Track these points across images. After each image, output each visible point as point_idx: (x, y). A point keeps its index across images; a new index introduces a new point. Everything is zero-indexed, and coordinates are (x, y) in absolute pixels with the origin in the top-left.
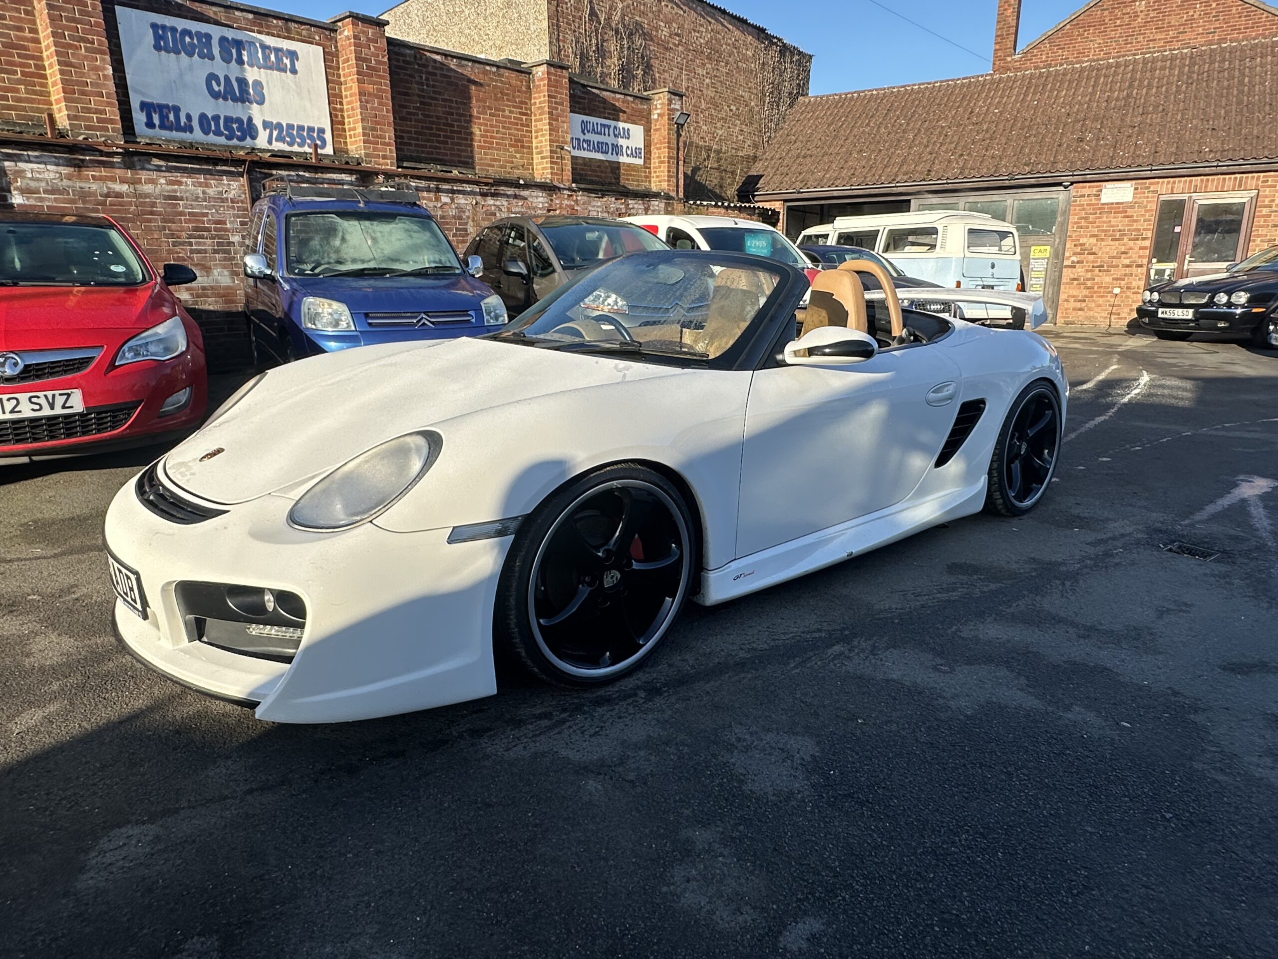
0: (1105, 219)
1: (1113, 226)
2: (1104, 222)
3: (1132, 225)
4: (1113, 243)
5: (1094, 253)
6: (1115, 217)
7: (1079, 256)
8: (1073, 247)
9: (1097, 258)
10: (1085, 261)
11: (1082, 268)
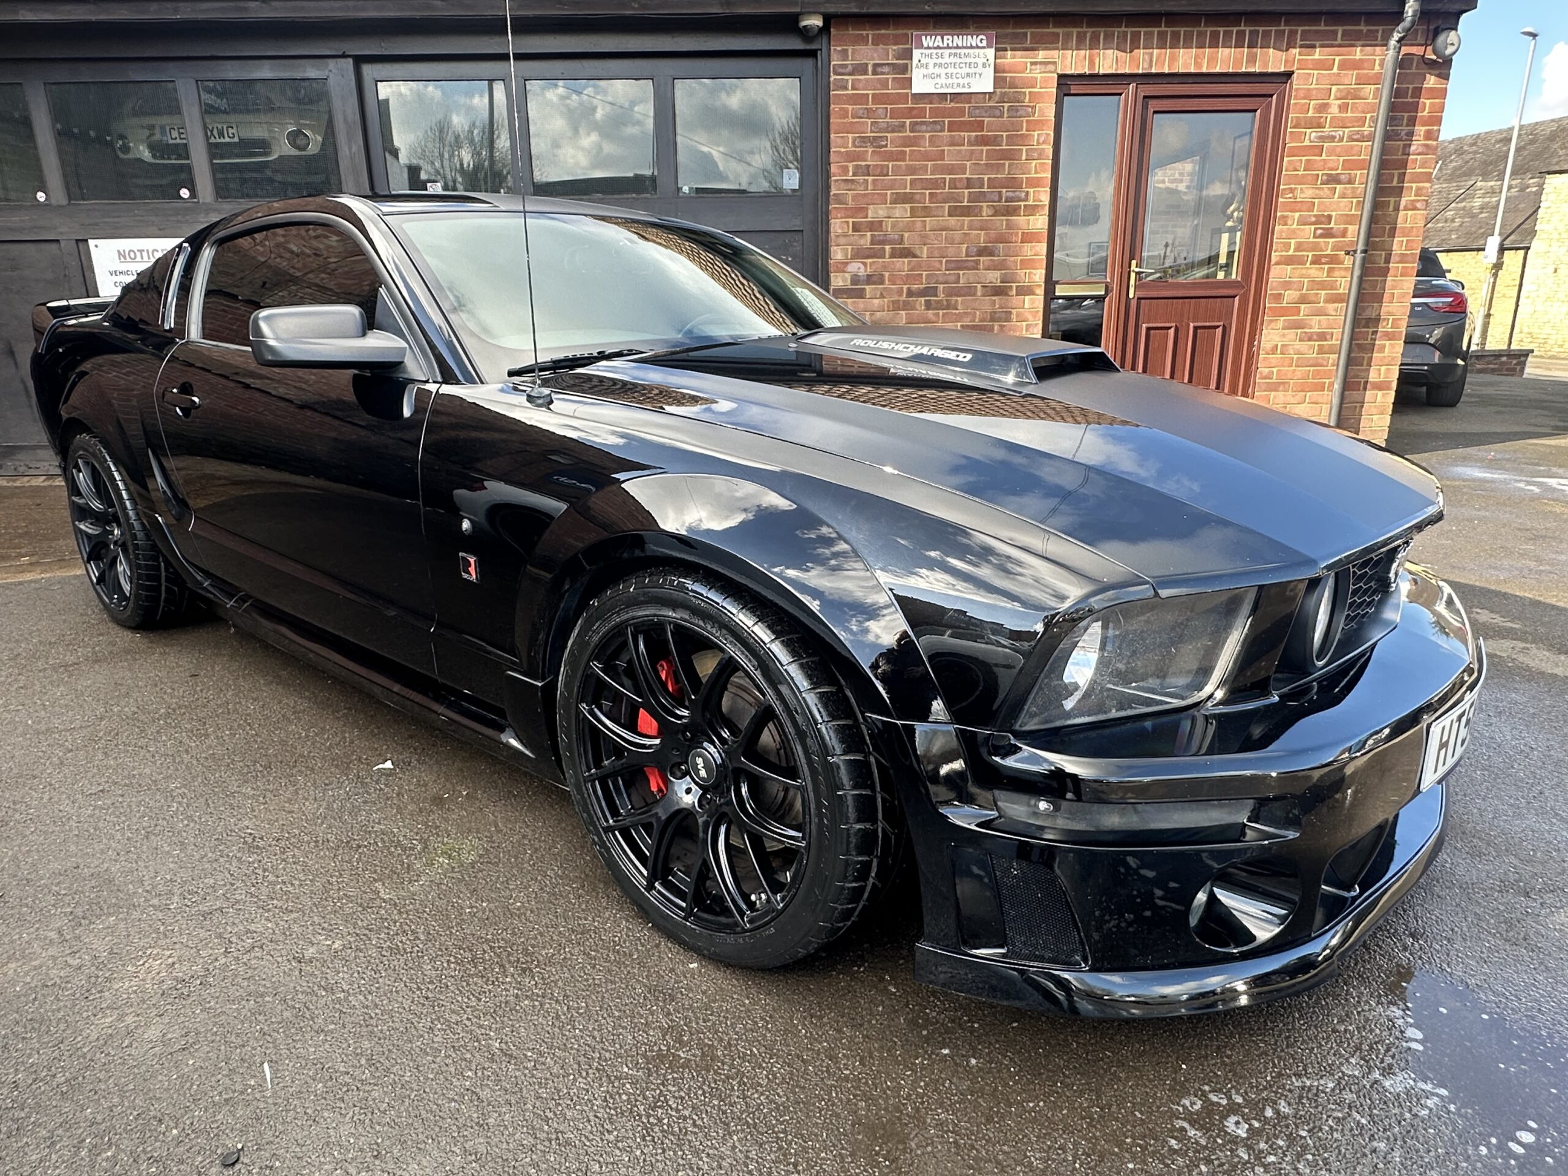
0: (926, 148)
1: (951, 170)
2: (927, 157)
3: (999, 168)
4: (953, 221)
5: (907, 253)
6: (952, 144)
7: (868, 261)
8: (850, 232)
9: (919, 266)
10: (887, 274)
11: (882, 296)
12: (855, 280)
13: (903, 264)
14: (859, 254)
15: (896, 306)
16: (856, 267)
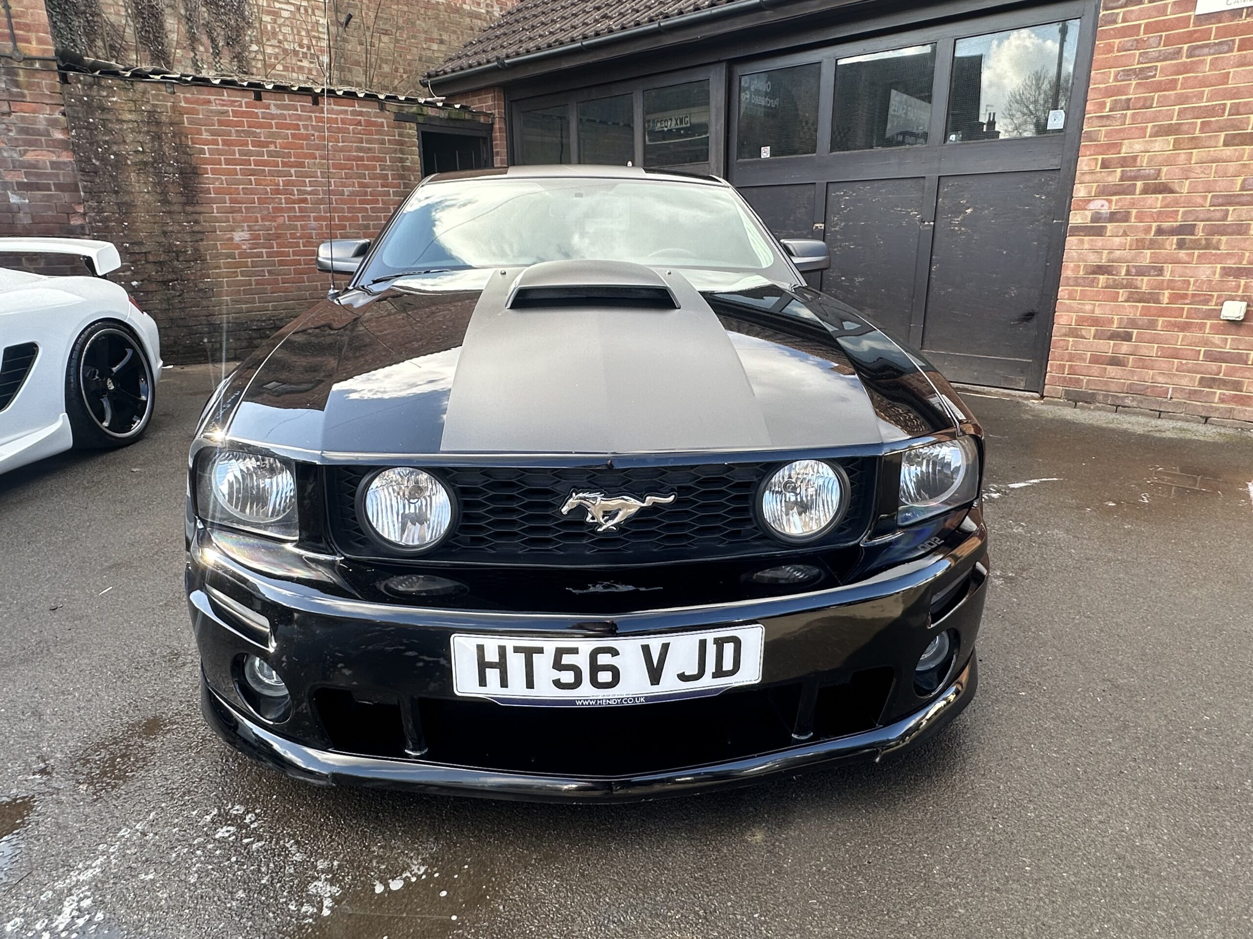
2: (1204, 82)
6: (1241, 64)
7: (1114, 198)
8: (1098, 169)
9: (1176, 203)
10: (1134, 212)
11: (1125, 234)
12: (1097, 217)
13: (1157, 201)
14: (1105, 192)
15: (1140, 245)
16: (1101, 205)
